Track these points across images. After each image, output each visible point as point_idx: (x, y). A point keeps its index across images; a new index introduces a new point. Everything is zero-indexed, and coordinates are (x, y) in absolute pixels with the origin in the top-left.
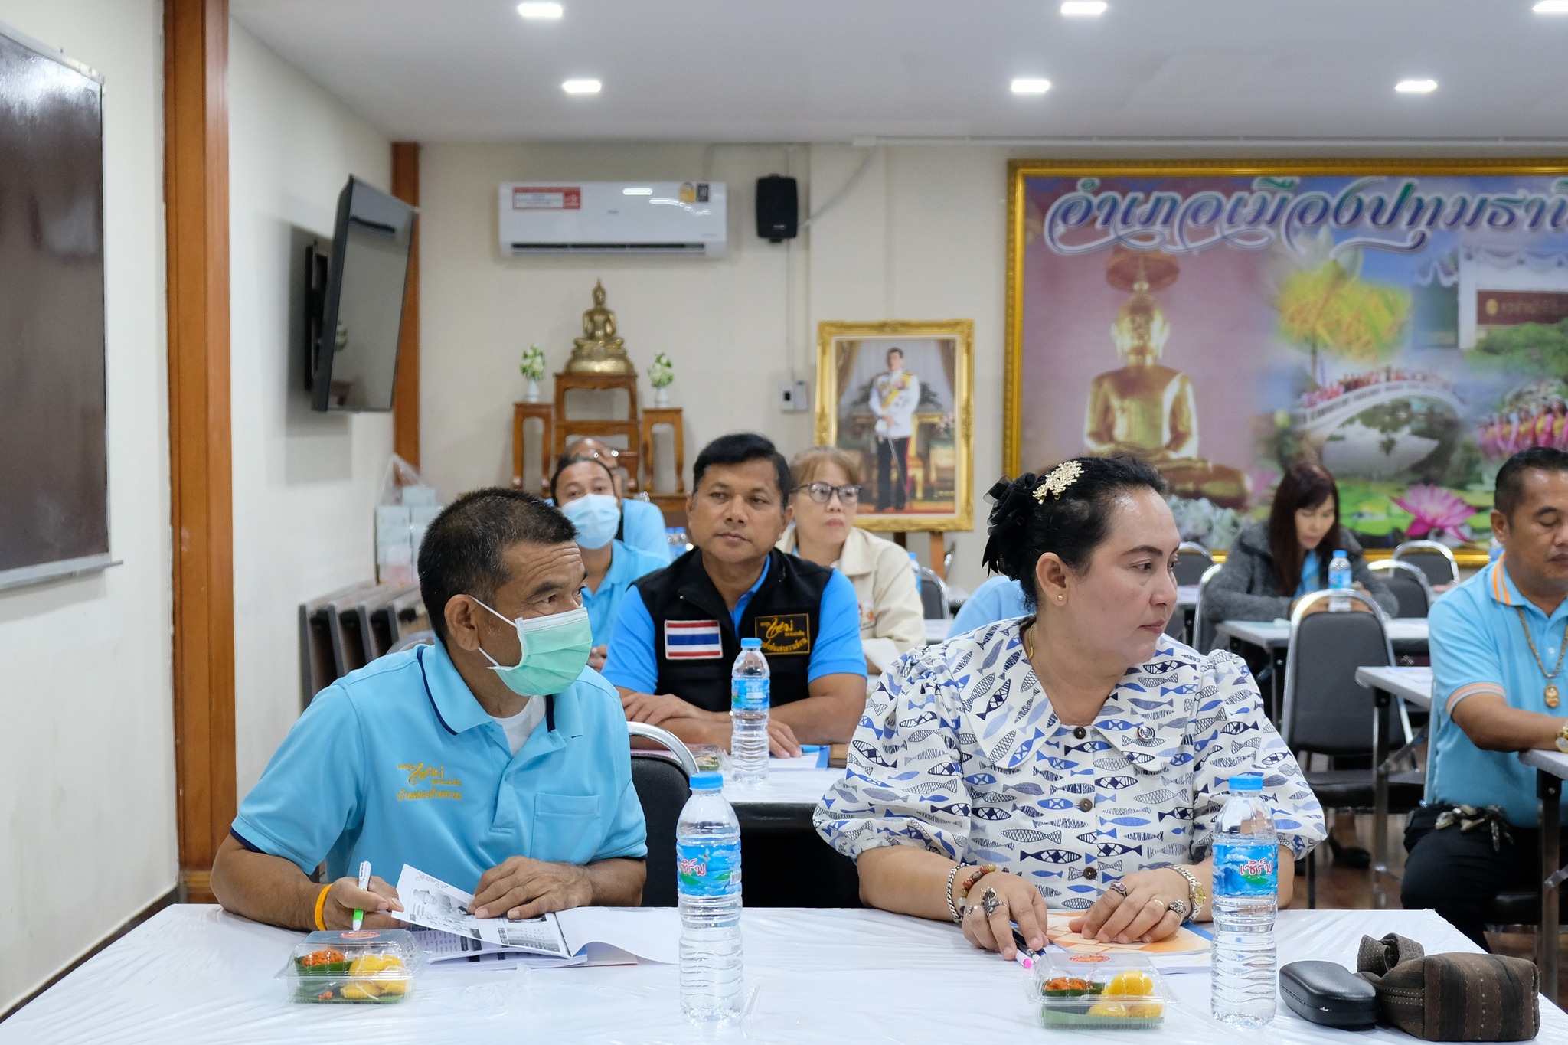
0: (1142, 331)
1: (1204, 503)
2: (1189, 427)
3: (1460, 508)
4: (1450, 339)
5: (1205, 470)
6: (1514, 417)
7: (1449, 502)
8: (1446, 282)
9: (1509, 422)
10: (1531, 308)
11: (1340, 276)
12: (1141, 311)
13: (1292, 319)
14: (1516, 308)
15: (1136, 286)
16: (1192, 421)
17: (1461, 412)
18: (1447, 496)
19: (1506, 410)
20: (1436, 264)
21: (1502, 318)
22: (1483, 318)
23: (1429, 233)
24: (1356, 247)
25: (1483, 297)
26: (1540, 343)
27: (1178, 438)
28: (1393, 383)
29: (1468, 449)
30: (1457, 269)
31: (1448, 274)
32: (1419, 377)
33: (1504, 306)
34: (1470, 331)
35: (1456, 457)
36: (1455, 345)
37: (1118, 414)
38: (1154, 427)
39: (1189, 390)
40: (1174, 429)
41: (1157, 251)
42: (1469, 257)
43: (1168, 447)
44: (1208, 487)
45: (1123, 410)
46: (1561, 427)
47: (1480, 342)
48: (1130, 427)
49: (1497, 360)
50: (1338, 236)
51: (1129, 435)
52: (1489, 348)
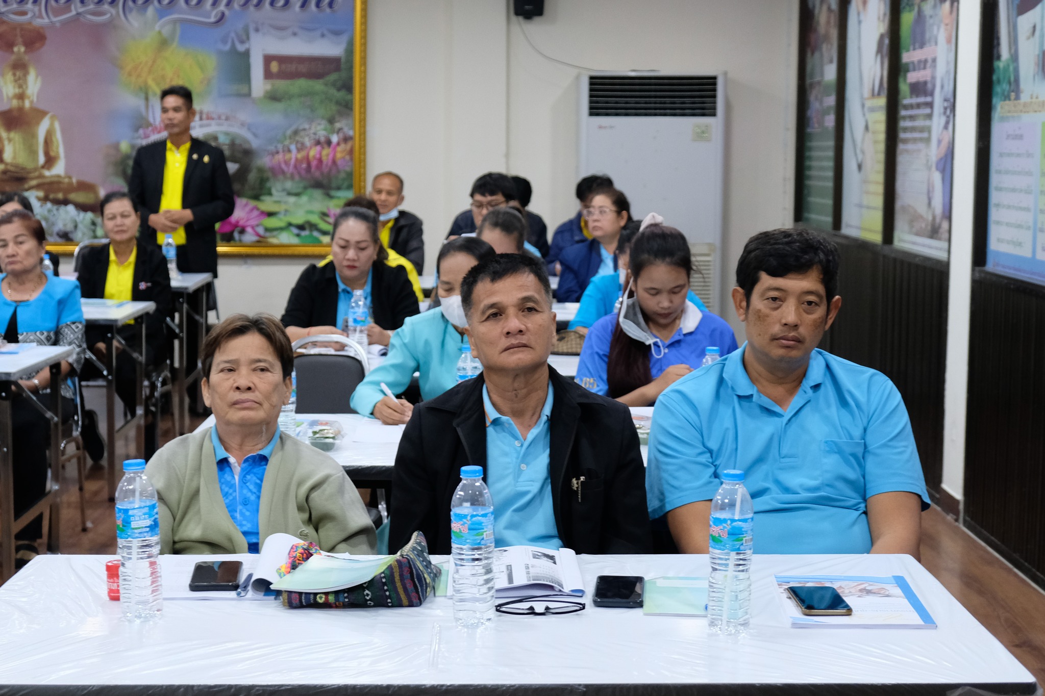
0: (21, 82)
1: (71, 208)
2: (58, 152)
3: (256, 213)
4: (245, 90)
5: (71, 184)
6: (293, 147)
7: (247, 209)
8: (241, 48)
9: (289, 151)
10: (303, 68)
11: (164, 43)
12: (19, 67)
13: (130, 74)
14: (292, 67)
15: (16, 49)
16: (60, 149)
17: (255, 143)
18: (246, 205)
19: (287, 142)
20: (233, 35)
21: (282, 75)
22: (268, 75)
23: (227, 13)
24: (175, 22)
25: (268, 59)
26: (310, 94)
27: (50, 161)
28: (205, 122)
29: (261, 170)
30: (248, 38)
31: (242, 42)
32: (223, 117)
33: (283, 66)
34: (259, 84)
35: (252, 177)
36: (249, 94)
37: (6, 142)
38: (33, 152)
39: (57, 126)
40: (47, 153)
41: (30, 23)
42: (257, 30)
43: (43, 167)
44: (73, 196)
45: (10, 140)
46: (328, 155)
47: (267, 92)
48: (15, 152)
49: (280, 106)
50: (161, 14)
51: (14, 158)
52: (273, 97)
